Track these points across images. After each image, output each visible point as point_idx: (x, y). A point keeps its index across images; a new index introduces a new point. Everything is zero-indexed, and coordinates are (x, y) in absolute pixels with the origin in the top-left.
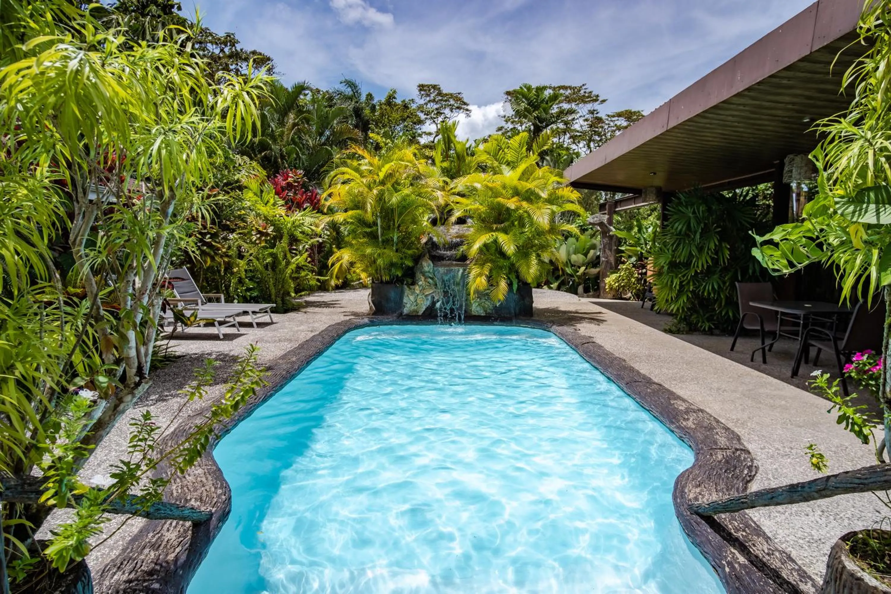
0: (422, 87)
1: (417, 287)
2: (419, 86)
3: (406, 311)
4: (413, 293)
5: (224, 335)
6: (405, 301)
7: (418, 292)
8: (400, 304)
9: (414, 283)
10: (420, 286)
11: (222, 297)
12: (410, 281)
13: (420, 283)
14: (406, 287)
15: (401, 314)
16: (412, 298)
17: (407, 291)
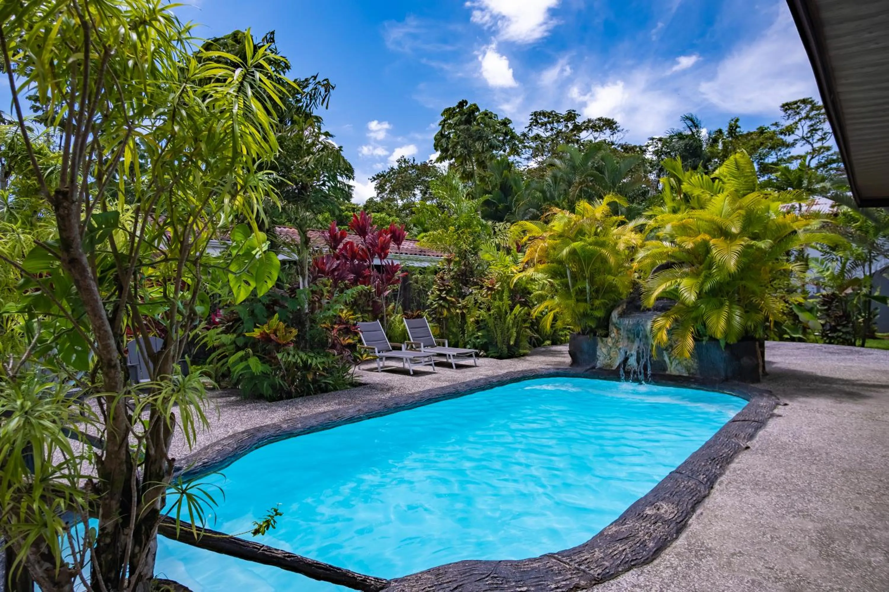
0: (786, 107)
1: (609, 340)
2: (783, 106)
3: (599, 364)
4: (606, 345)
5: (413, 371)
6: (598, 353)
7: (610, 345)
8: (594, 356)
9: (607, 335)
10: (612, 338)
11: (446, 342)
12: (603, 332)
13: (613, 335)
14: (599, 339)
15: (594, 368)
16: (604, 350)
17: (600, 344)
